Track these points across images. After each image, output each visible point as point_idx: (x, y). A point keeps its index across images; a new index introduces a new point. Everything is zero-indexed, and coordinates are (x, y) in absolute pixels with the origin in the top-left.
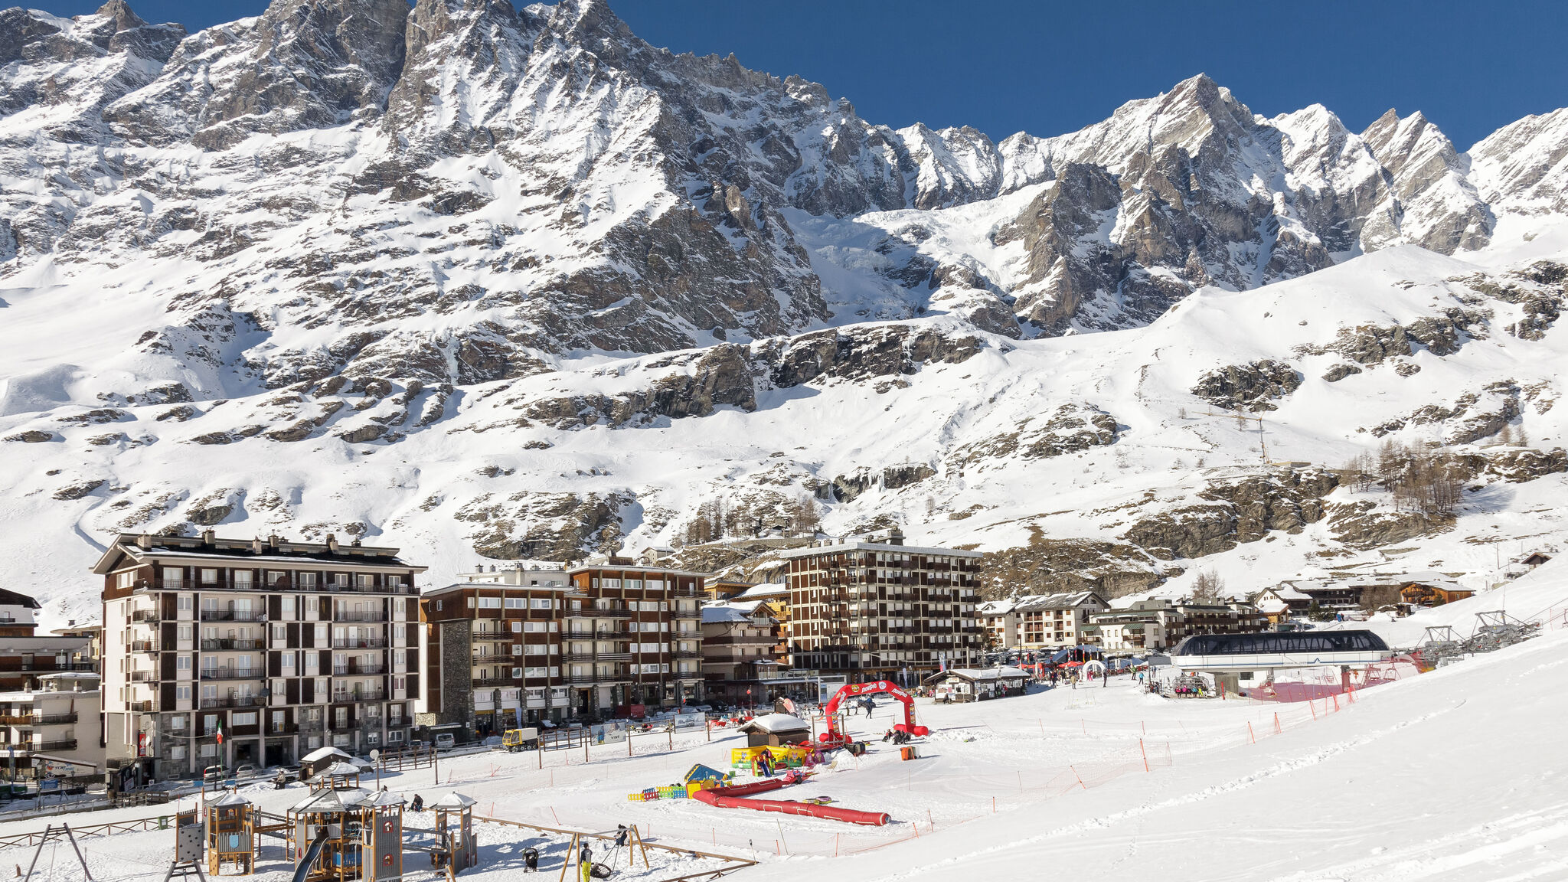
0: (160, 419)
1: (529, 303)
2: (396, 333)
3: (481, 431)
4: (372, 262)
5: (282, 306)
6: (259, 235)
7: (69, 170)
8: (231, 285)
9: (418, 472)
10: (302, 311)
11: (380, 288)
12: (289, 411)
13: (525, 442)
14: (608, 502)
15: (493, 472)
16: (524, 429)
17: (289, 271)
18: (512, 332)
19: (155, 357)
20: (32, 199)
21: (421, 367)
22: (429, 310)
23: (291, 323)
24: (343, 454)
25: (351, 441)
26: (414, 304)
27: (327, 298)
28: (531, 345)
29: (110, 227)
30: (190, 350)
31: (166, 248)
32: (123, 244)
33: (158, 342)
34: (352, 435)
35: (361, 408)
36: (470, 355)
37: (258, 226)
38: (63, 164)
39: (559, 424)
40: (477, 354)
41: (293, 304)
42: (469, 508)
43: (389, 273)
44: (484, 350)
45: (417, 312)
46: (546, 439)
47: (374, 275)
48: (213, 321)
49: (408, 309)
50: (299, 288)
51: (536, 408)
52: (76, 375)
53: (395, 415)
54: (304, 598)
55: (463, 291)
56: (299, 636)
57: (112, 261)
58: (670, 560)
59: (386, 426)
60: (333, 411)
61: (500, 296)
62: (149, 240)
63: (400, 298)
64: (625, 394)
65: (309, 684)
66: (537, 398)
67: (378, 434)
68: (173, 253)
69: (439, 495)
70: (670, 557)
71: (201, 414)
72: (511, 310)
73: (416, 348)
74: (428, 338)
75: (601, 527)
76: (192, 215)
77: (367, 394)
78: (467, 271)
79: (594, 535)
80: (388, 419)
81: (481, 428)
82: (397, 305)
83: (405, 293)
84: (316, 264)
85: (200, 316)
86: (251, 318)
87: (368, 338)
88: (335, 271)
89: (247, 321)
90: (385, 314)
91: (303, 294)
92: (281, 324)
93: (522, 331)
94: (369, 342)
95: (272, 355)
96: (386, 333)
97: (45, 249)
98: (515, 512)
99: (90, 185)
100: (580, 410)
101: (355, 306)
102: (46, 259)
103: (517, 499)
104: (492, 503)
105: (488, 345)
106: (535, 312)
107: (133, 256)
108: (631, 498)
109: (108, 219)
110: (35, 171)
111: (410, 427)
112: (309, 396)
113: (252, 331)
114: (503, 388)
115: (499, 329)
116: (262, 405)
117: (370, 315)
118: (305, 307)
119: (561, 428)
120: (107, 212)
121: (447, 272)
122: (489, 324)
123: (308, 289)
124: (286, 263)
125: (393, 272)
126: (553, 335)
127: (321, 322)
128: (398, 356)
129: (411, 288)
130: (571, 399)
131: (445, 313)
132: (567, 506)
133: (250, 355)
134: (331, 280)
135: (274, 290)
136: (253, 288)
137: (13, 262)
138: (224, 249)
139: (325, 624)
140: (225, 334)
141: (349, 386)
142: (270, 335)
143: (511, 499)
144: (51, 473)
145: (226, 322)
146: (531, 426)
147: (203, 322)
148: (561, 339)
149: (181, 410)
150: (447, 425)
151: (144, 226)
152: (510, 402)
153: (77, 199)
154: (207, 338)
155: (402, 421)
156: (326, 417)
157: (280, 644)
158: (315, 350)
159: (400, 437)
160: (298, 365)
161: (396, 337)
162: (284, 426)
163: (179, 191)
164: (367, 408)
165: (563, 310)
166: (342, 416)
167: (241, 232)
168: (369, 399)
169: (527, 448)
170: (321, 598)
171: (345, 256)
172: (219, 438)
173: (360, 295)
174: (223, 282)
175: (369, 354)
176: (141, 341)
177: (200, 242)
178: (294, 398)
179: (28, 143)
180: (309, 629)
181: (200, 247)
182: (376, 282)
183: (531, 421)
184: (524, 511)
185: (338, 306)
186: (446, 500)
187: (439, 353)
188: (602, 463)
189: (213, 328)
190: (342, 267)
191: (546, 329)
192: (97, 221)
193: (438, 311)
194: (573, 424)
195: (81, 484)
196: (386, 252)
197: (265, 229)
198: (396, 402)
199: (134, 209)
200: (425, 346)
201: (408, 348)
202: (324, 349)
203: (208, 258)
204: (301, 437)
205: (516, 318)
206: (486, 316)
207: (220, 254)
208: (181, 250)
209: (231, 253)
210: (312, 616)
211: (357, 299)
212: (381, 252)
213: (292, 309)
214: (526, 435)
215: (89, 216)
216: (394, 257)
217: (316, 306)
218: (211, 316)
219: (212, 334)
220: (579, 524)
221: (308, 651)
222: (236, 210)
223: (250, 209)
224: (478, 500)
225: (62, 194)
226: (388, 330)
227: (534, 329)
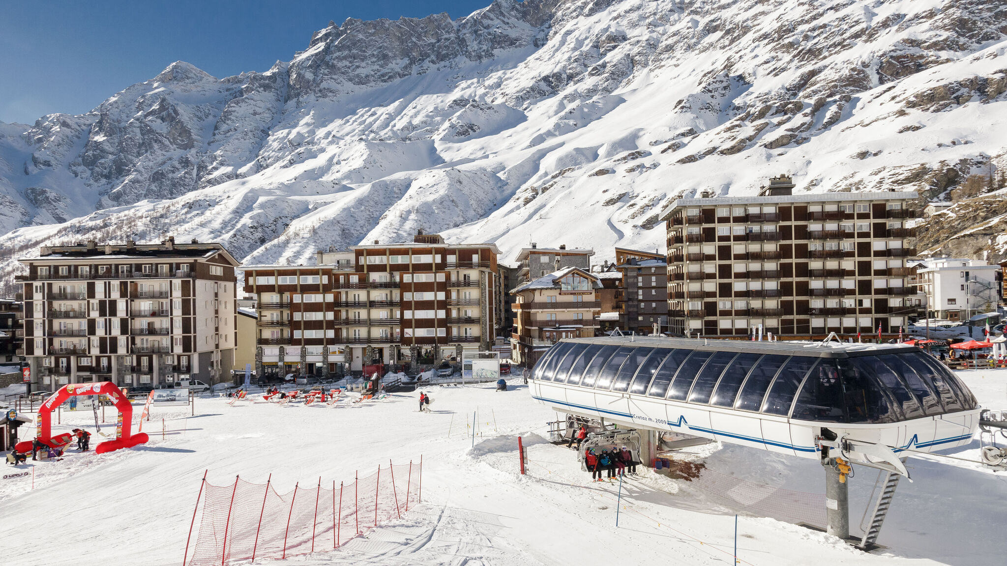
0: (663, 152)
1: (942, 15)
2: (833, 65)
3: (867, 125)
4: (821, 18)
5: (759, 66)
6: (756, 23)
7: (658, 17)
8: (732, 60)
9: (809, 162)
10: (771, 66)
11: (825, 35)
12: (733, 134)
13: (900, 127)
14: (959, 167)
15: (863, 155)
16: (901, 118)
17: (766, 41)
18: (925, 42)
19: (682, 114)
20: (640, 38)
21: (849, 85)
22: (859, 42)
23: (764, 76)
24: (764, 158)
25: (771, 148)
26: (848, 41)
27: (788, 52)
28: (942, 49)
29: (676, 43)
30: (701, 106)
31: (704, 47)
32: (682, 51)
33: (682, 106)
34: (771, 143)
35: (780, 124)
36: (888, 69)
37: (755, 17)
38: (655, 14)
39: (932, 109)
40: (894, 65)
41: (766, 63)
42: (838, 185)
43: (832, 24)
44: (899, 62)
45: (850, 46)
46: (919, 122)
47: (821, 27)
48: (717, 85)
49: (842, 45)
50: (771, 51)
51: (914, 99)
52: (641, 133)
53: (803, 125)
54: (109, 283)
55: (886, 21)
56: (108, 308)
57: (676, 63)
58: (945, 214)
59: (796, 133)
60: (760, 130)
61: (917, 17)
62: (695, 44)
63: (838, 39)
64: (1001, 71)
65: (114, 341)
66: (915, 91)
67: (790, 140)
68: (708, 49)
69: (819, 178)
70: (945, 211)
71: (685, 145)
72: (926, 25)
73: (846, 72)
74: (855, 63)
75: (949, 189)
76: (718, 22)
77: (786, 114)
78: (892, 5)
79: (942, 196)
80: (798, 128)
81: (867, 123)
82: (835, 45)
83: (842, 34)
84: (785, 30)
85: (709, 84)
86: (741, 77)
87: (813, 73)
88: (796, 32)
89: (738, 81)
90: (827, 54)
91: (773, 54)
92: (758, 77)
93: (934, 40)
94: (813, 76)
95: (750, 100)
96: (826, 67)
97: (646, 65)
98: (874, 183)
99: (668, 21)
100: (953, 93)
101: (806, 53)
102: (646, 70)
103: (876, 174)
104: (856, 179)
105: (904, 57)
106: (947, 21)
107: (687, 57)
108: (984, 160)
109: (675, 38)
110: (642, 23)
111: (814, 131)
112: (747, 123)
113: (740, 86)
114: (890, 89)
115: (913, 43)
116: (718, 134)
117: (816, 57)
118: (774, 62)
119: (934, 111)
120: (674, 35)
121: (876, 10)
122: (905, 41)
123: (776, 49)
124: (765, 36)
125: (834, 21)
126: (963, 36)
127: (783, 70)
128: (833, 81)
129: (846, 30)
130: (945, 86)
131: (871, 41)
132: (917, 176)
133: (737, 102)
134: (791, 40)
135: (756, 56)
136: (745, 58)
137: (631, 77)
138: (735, 38)
139: (124, 300)
140: (724, 92)
141: (773, 110)
142: (752, 86)
143: (871, 174)
144: (604, 192)
145: (725, 84)
146: (907, 114)
147: (710, 88)
148: (971, 37)
149: (673, 145)
150: (843, 125)
151: (693, 37)
152: (893, 98)
153: (661, 32)
154: (712, 97)
155: (808, 128)
156: (756, 134)
157: (95, 314)
158: (776, 90)
159: (806, 140)
160: (766, 102)
161: (832, 68)
162: (729, 144)
163: (713, 9)
164: (784, 123)
165: (973, 13)
166: (767, 132)
167: (745, 24)
168: (786, 117)
169: (901, 132)
170: (121, 282)
171: (802, 20)
172: (691, 159)
173: (809, 44)
174: (728, 59)
175: (812, 85)
176: (676, 107)
177: (722, 37)
178: (737, 126)
179: (638, 8)
180: (113, 303)
181: (722, 41)
182: (822, 32)
183: (908, 111)
184: (881, 182)
185: (794, 56)
186: (823, 181)
187: (863, 72)
188: (964, 134)
189: (716, 89)
190: (801, 28)
191: (957, 32)
192: (670, 41)
193: (866, 41)
194: (946, 106)
195: (615, 197)
196: (831, 8)
197: (759, 17)
198: (805, 115)
199: (688, 28)
200: (853, 70)
201: (840, 74)
202: (783, 87)
203: (726, 46)
204: (739, 150)
205: (930, 30)
206: (905, 35)
207: (732, 41)
208: (712, 46)
209: (739, 39)
210: (115, 295)
211: (808, 48)
212: (828, 9)
213: (766, 66)
214: (904, 121)
215: (666, 40)
216: (837, 10)
217: (780, 60)
218: (716, 83)
219: (716, 94)
220: (928, 188)
221: (113, 319)
222: (743, 10)
223: (751, 7)
224: (845, 178)
225: (654, 31)
226: (827, 64)
227: (945, 35)
